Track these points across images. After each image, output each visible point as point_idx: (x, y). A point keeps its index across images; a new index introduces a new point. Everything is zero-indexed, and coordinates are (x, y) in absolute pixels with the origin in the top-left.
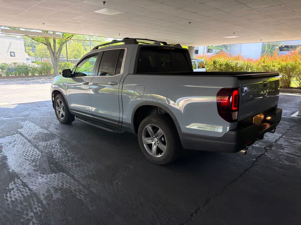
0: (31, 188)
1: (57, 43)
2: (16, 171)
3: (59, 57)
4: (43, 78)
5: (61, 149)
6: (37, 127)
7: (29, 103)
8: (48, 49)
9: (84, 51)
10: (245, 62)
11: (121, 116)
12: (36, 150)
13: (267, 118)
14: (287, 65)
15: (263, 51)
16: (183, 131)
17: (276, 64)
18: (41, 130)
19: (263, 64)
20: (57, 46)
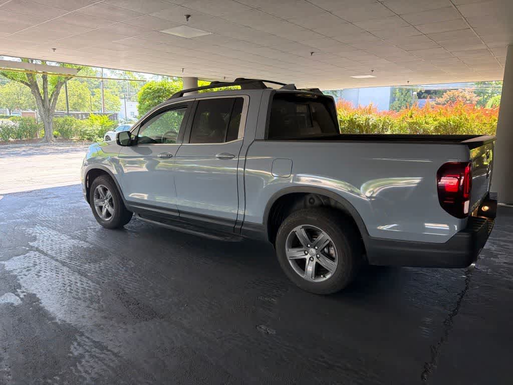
0: (116, 351)
1: (49, 83)
2: (68, 321)
3: (54, 107)
4: (24, 145)
5: (132, 275)
6: (63, 237)
7: (23, 193)
8: (33, 92)
9: (92, 97)
10: (380, 117)
11: (241, 212)
12: (84, 279)
13: (482, 209)
14: (447, 122)
15: (393, 99)
16: (372, 234)
17: (430, 120)
18: (75, 242)
19: (410, 120)
20: (50, 88)
